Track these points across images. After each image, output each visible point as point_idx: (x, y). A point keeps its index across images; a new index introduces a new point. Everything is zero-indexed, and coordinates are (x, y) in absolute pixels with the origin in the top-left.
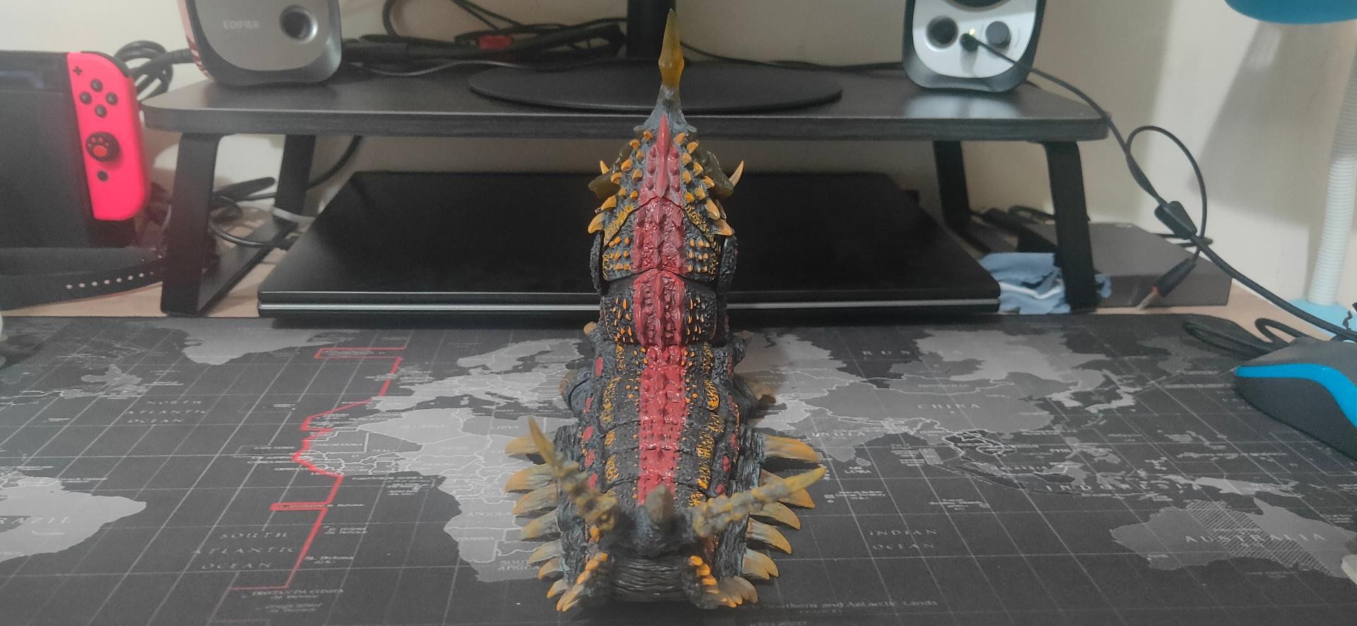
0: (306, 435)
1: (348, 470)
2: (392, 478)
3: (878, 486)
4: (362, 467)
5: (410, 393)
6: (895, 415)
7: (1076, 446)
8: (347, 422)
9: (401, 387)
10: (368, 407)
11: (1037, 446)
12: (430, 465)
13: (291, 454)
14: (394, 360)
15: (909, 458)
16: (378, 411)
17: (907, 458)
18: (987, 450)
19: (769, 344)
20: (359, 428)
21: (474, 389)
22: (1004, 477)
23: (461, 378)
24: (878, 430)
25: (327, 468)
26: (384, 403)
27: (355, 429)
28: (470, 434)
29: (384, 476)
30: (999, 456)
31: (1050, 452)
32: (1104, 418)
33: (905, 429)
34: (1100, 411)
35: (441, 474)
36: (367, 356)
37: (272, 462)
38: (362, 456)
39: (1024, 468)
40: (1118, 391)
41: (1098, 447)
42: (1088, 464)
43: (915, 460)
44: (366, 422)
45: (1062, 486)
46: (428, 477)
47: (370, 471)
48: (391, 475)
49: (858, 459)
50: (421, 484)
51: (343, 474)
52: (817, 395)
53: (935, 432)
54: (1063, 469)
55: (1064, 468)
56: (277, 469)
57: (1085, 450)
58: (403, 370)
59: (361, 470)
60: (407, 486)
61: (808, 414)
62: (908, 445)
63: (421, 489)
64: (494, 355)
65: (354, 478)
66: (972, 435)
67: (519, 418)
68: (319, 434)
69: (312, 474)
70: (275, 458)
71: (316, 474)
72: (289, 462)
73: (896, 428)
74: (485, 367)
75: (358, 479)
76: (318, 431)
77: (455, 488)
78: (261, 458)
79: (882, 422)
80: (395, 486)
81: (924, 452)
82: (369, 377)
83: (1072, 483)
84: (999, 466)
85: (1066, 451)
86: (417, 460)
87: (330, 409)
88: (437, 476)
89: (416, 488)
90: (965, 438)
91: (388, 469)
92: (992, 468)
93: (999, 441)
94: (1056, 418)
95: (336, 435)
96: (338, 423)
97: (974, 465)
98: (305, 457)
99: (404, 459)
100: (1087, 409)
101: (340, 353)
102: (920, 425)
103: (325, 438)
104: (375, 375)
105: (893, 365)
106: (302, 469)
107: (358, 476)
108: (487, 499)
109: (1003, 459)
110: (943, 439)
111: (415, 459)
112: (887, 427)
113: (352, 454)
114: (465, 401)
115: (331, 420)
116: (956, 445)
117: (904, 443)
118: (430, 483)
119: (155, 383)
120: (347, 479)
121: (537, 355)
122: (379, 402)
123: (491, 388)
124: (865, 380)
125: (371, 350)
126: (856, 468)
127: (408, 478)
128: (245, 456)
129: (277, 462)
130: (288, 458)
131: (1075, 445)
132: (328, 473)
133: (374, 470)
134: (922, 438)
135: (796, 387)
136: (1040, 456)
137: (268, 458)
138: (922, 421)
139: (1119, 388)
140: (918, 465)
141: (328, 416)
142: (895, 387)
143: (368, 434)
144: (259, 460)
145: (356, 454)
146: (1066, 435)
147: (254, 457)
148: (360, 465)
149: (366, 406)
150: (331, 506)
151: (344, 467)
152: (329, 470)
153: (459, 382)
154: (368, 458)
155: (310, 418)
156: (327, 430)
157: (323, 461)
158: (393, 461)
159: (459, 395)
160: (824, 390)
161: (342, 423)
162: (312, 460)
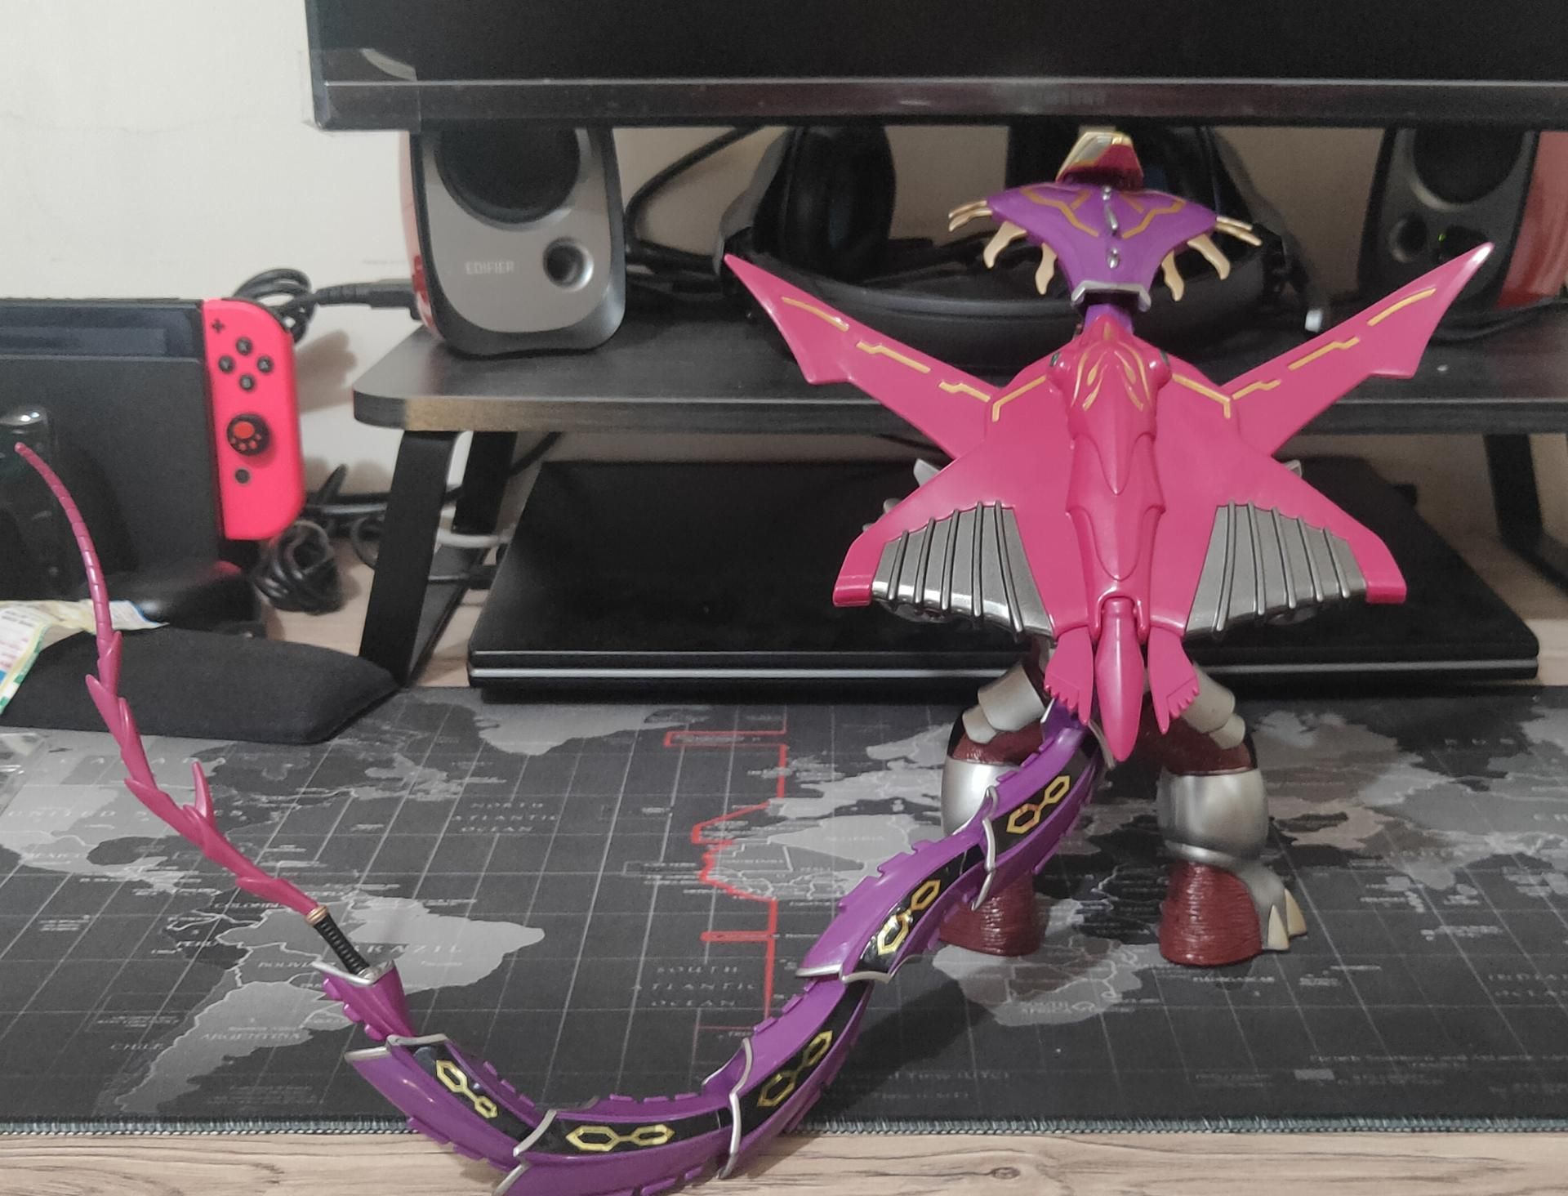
0: (703, 848)
1: (779, 894)
3: (1493, 921)
4: (795, 890)
5: (817, 795)
6: (1502, 829)
8: (749, 833)
9: (803, 786)
10: (770, 811)
13: (696, 872)
14: (777, 749)
15: (1530, 885)
16: (783, 819)
17: (1525, 885)
19: (1304, 728)
20: (770, 840)
21: (905, 789)
23: (881, 774)
24: (1481, 848)
25: (751, 890)
26: (788, 807)
27: (764, 842)
29: (828, 900)
33: (1519, 848)
37: (675, 882)
43: (1538, 888)
44: (775, 832)
47: (808, 895)
49: (1460, 886)
51: (774, 897)
52: (1389, 801)
56: (686, 891)
58: (795, 763)
59: (796, 893)
61: (1380, 828)
62: (1525, 868)
64: (914, 744)
65: (791, 904)
68: (721, 848)
69: (735, 897)
70: (677, 877)
71: (741, 898)
72: (696, 882)
73: (1507, 846)
74: (907, 760)
75: (797, 904)
76: (717, 844)
78: (659, 877)
79: (1484, 837)
81: (1549, 877)
82: (753, 773)
87: (719, 816)
91: (830, 892)
95: (742, 849)
98: (715, 876)
101: (698, 738)
102: (1539, 843)
103: (731, 853)
104: (762, 770)
105: (1490, 759)
106: (719, 891)
107: (795, 901)
112: (1493, 845)
113: (775, 873)
114: (898, 806)
115: (728, 830)
117: (1520, 865)
119: (467, 780)
120: (783, 904)
122: (779, 806)
124: (1453, 780)
125: (740, 735)
126: (1458, 897)
128: (636, 875)
129: (682, 882)
130: (693, 877)
132: (755, 897)
133: (813, 893)
134: (1545, 859)
135: (1353, 789)
137: (668, 877)
138: (1541, 836)
140: (1543, 894)
141: (722, 825)
142: (1498, 791)
143: (785, 849)
144: (658, 880)
145: (780, 873)
147: (649, 877)
148: (792, 887)
149: (767, 811)
150: (778, 936)
151: (772, 889)
152: (753, 893)
153: (879, 779)
154: (800, 878)
155: (698, 827)
156: (725, 841)
157: (742, 882)
158: (833, 882)
159: (887, 797)
160: (1397, 794)
161: (744, 833)
162: (726, 880)
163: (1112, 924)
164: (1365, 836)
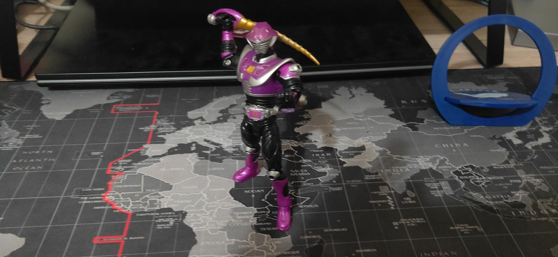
0: (108, 178)
1: (133, 208)
2: (158, 214)
3: (421, 214)
4: (141, 205)
5: (163, 141)
6: (424, 153)
7: (525, 178)
8: (131, 167)
9: (159, 136)
11: (502, 178)
12: (178, 202)
13: (102, 194)
14: (153, 114)
15: (435, 189)
16: (147, 157)
18: (477, 181)
19: (351, 96)
20: (139, 171)
21: (197, 137)
22: (488, 205)
23: (190, 128)
24: (416, 166)
25: (122, 206)
26: (150, 149)
27: (135, 173)
28: (198, 175)
29: (153, 212)
30: (483, 186)
31: (510, 183)
32: (536, 154)
33: (430, 165)
34: (533, 147)
35: (184, 210)
36: (140, 110)
37: (92, 202)
38: (141, 195)
39: (498, 197)
40: (541, 130)
41: (536, 178)
42: (532, 193)
43: (438, 191)
44: (142, 166)
45: (520, 212)
46: (177, 213)
47: (145, 208)
48: (158, 211)
49: (408, 191)
50: (174, 218)
51: (131, 210)
52: (381, 138)
53: (447, 167)
54: (518, 197)
55: (520, 196)
56: (95, 208)
57: (529, 180)
58: (159, 122)
59: (141, 207)
60: (167, 220)
61: (377, 154)
62: (433, 178)
63: (174, 222)
64: (206, 110)
65: (137, 215)
66: (467, 169)
67: (223, 161)
68: (117, 177)
69: (115, 211)
70: (94, 198)
71: (117, 211)
72: (101, 201)
73: (425, 164)
74: (202, 119)
75: (139, 215)
76: (115, 175)
77: (193, 222)
78: (86, 198)
79: (417, 159)
80: (160, 221)
81: (443, 183)
82: (141, 128)
83: (526, 209)
84: (484, 195)
85: (519, 181)
86: (171, 198)
87: (121, 156)
88: (182, 211)
89: (172, 222)
90: (464, 171)
91: (155, 206)
92: (481, 197)
93: (482, 174)
94: (510, 153)
95: (125, 178)
96: (126, 167)
97: (470, 195)
98: (110, 197)
99: (163, 197)
100: (526, 146)
101: (125, 109)
102: (438, 161)
103: (120, 181)
104: (144, 126)
105: (419, 112)
106: (109, 207)
107: (139, 213)
108: (211, 230)
109: (486, 189)
110: (452, 173)
111: (169, 197)
112: (420, 164)
113: (136, 194)
114: (193, 148)
115: (123, 165)
116: (459, 178)
117: (431, 176)
118: (178, 218)
119: (27, 136)
120: (134, 214)
121: (229, 108)
122: (146, 149)
123: (207, 136)
124: (405, 124)
125: (141, 106)
126: (407, 199)
127: (167, 213)
128: (77, 197)
129: (95, 202)
130: (100, 198)
131: (523, 176)
132: (123, 210)
133: (148, 207)
134: (440, 172)
135: (369, 131)
136: (505, 186)
137: (90, 198)
138: (438, 158)
139: (541, 128)
140: (440, 195)
141: (121, 161)
143: (143, 177)
144: (85, 200)
145: (137, 194)
146: (517, 168)
147: (82, 198)
148: (140, 203)
149: (141, 152)
150: (126, 239)
151: (131, 205)
152: (123, 208)
153: (190, 131)
154: (144, 197)
155: (111, 164)
156: (121, 173)
157: (120, 200)
158: (157, 199)
159: (190, 142)
160: (384, 133)
161: (129, 167)
162: (114, 199)
163: (268, 224)
164: (372, 160)
